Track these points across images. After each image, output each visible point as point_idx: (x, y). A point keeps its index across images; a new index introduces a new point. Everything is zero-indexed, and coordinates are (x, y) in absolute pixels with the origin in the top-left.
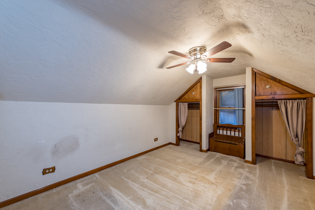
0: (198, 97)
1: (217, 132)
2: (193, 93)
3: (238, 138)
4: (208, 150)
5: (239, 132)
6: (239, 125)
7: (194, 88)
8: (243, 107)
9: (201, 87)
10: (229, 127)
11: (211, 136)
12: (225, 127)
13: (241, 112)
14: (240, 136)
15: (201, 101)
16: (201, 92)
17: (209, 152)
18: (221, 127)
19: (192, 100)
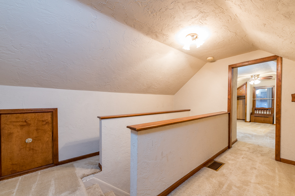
0: (244, 93)
1: (254, 112)
2: (241, 91)
3: (269, 115)
4: (250, 122)
5: (269, 112)
6: (269, 108)
7: (242, 88)
8: (272, 98)
9: (246, 87)
10: (262, 109)
11: (252, 114)
12: (260, 109)
13: (271, 101)
14: (270, 113)
15: (247, 95)
16: (246, 90)
17: (250, 123)
18: (257, 109)
19: (240, 95)
